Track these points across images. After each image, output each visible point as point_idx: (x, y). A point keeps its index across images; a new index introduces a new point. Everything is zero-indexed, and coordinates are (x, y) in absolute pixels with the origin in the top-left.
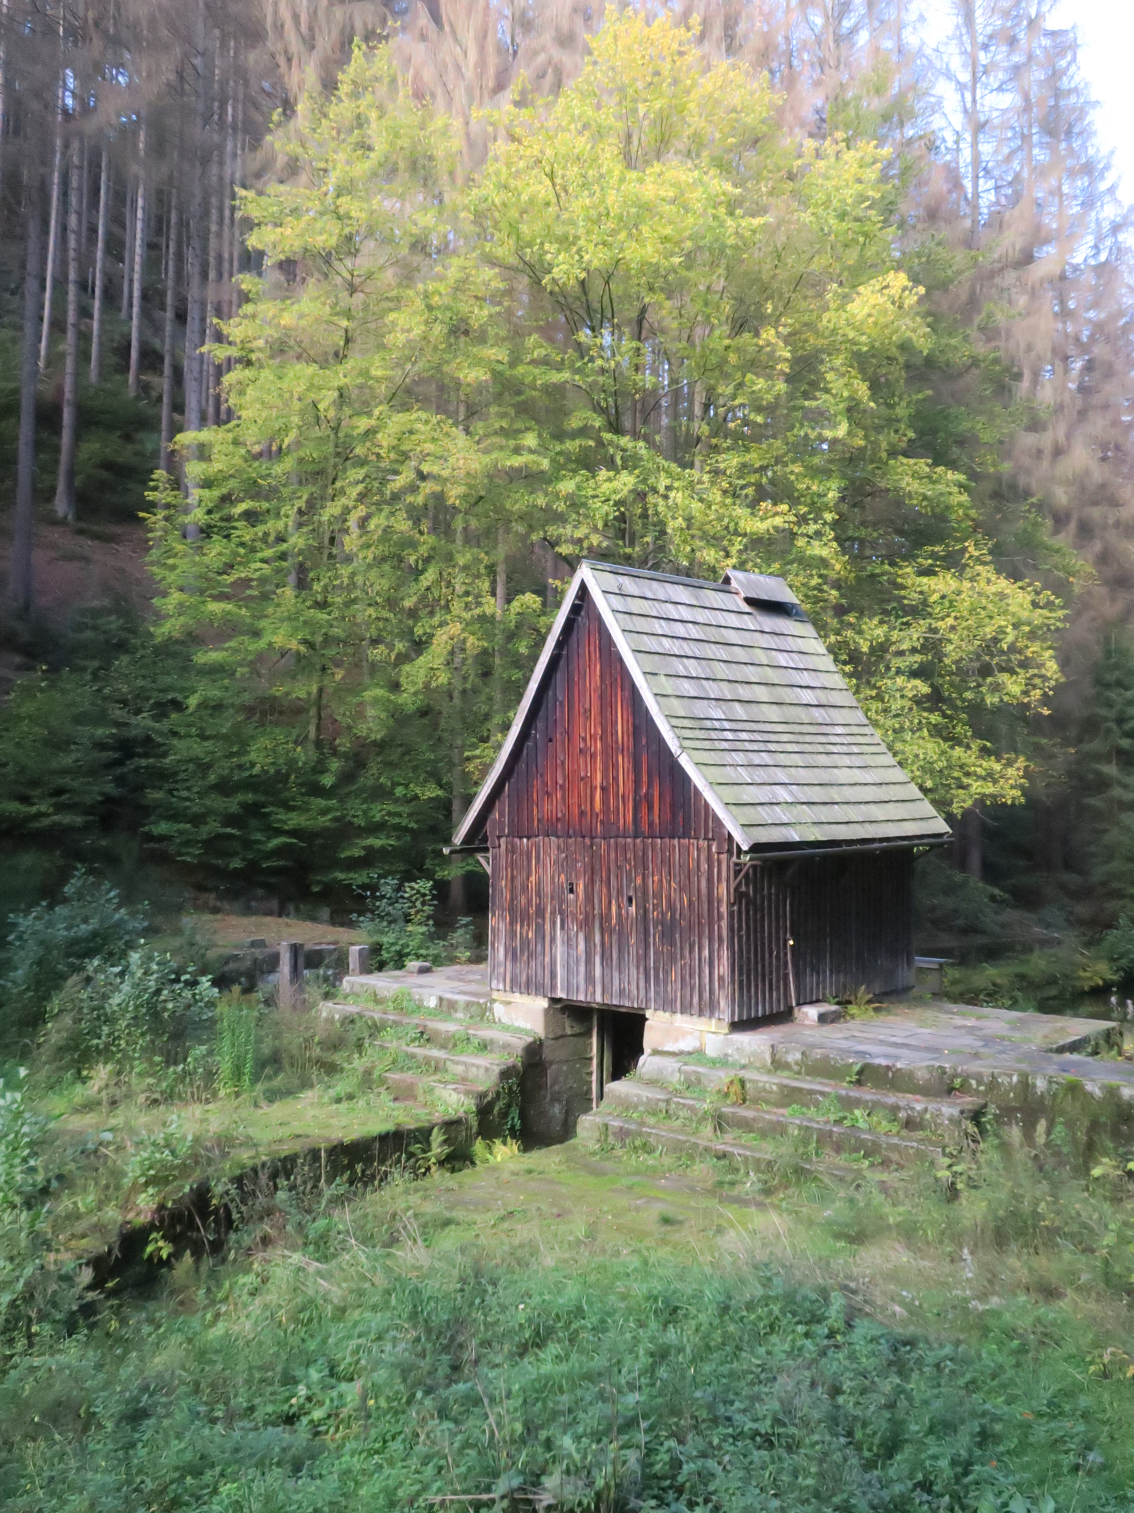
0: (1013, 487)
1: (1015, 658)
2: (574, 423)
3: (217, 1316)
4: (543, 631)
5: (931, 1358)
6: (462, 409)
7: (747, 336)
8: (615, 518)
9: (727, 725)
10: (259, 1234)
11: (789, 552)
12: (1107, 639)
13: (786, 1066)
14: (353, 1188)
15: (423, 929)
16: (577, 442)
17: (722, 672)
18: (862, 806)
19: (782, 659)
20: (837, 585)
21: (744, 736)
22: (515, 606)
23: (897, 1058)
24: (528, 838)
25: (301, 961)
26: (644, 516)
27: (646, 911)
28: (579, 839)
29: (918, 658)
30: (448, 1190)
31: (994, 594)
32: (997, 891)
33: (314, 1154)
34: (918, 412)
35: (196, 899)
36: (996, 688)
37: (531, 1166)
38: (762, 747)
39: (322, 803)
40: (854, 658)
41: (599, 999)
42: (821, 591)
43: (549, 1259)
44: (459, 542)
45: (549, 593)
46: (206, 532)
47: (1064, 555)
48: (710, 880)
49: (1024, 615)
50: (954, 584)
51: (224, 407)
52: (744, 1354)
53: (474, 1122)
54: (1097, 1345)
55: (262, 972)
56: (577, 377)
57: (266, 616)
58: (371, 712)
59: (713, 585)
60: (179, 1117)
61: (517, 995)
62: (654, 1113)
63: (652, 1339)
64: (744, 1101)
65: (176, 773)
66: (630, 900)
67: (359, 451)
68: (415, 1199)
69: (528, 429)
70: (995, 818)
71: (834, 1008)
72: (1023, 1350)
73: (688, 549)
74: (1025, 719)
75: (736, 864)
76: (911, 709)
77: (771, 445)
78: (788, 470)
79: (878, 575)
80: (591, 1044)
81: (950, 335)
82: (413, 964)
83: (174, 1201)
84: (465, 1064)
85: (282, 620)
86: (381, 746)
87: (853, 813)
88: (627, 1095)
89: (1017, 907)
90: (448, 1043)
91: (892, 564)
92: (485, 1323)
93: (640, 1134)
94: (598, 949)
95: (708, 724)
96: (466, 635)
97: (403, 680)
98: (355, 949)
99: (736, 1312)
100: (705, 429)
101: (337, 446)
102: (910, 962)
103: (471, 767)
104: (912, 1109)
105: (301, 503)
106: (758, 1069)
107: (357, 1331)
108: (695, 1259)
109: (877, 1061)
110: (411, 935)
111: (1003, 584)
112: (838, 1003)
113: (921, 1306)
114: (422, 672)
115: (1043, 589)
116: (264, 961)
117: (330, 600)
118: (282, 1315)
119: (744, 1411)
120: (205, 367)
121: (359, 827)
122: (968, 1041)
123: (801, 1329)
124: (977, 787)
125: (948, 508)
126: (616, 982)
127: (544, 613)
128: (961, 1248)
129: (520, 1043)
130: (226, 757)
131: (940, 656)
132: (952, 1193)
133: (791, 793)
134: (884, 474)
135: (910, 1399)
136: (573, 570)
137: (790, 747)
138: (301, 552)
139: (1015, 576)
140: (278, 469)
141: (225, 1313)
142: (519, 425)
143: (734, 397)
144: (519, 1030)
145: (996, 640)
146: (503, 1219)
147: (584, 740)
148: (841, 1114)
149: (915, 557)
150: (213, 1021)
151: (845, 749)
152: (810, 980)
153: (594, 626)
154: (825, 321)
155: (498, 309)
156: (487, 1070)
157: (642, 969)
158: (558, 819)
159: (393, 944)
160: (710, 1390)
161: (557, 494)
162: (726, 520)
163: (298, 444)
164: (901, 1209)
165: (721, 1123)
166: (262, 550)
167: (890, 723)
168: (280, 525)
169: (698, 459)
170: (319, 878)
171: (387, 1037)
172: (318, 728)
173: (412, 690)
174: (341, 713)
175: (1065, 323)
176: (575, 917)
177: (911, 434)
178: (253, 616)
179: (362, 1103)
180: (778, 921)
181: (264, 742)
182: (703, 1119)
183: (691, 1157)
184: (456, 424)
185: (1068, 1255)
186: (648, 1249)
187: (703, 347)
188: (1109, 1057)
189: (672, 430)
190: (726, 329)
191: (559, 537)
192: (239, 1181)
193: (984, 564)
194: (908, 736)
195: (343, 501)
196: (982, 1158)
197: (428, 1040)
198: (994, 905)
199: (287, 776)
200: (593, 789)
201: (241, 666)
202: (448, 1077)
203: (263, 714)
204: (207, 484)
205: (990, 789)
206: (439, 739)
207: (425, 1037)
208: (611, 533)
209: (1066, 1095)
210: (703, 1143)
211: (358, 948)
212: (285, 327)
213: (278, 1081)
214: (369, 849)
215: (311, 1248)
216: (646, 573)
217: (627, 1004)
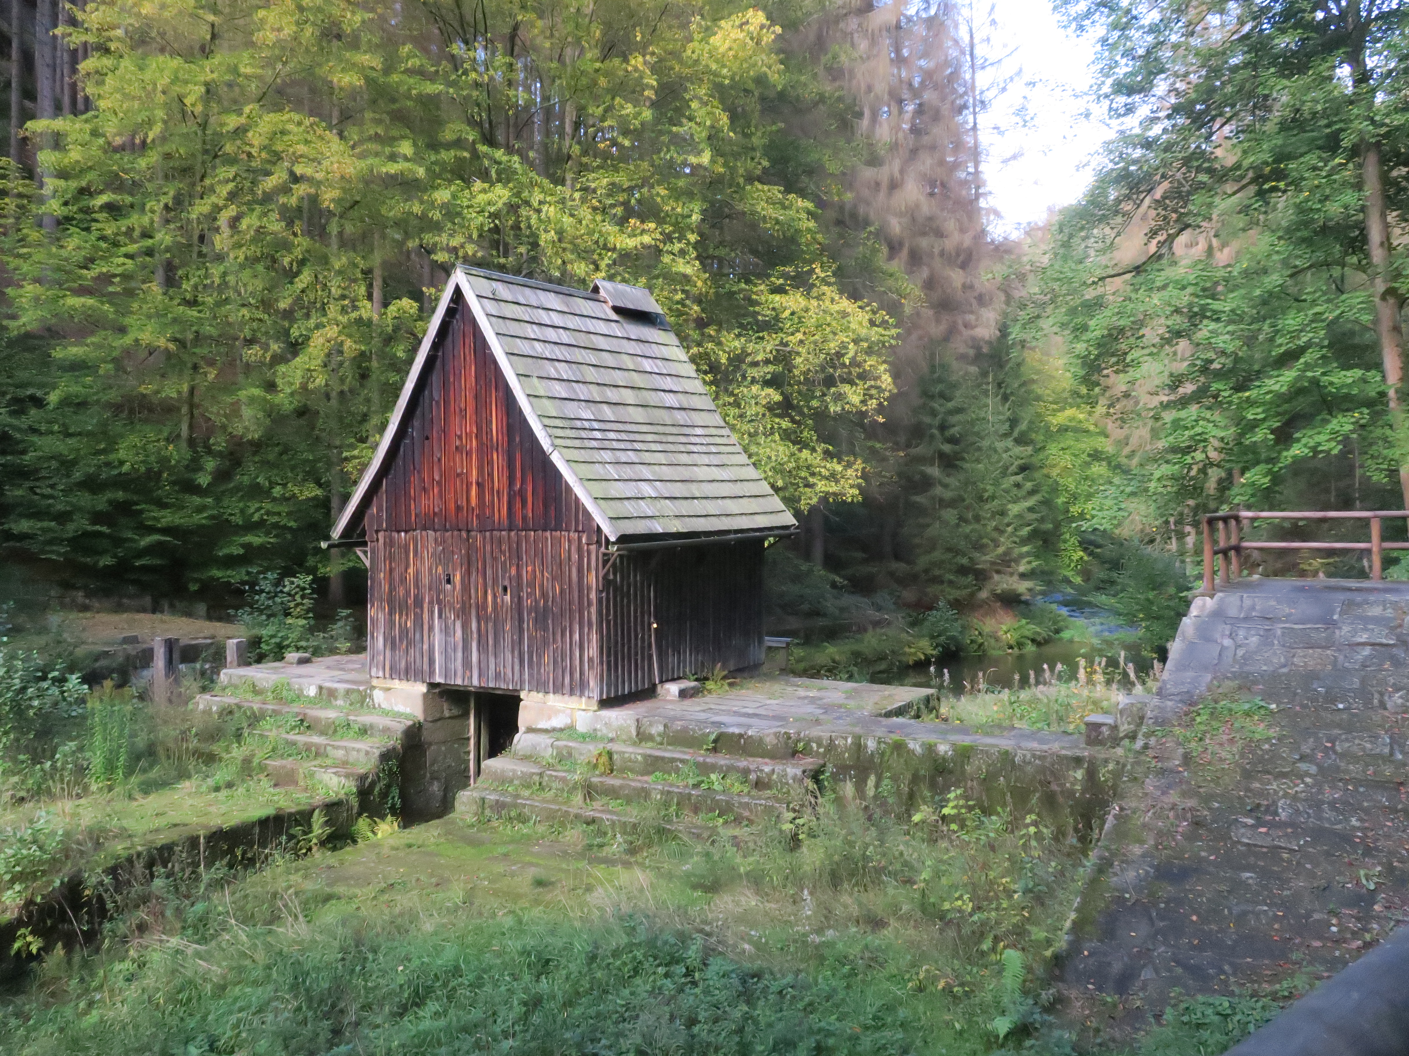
0: (854, 216)
1: (855, 371)
2: (448, 135)
3: (91, 1004)
4: (420, 336)
5: (775, 987)
6: (336, 113)
7: (617, 61)
8: (490, 230)
9: (596, 425)
10: (135, 922)
11: (655, 267)
12: (932, 355)
13: (650, 738)
14: (233, 871)
15: (302, 622)
16: (452, 153)
17: (591, 375)
18: (719, 501)
19: (647, 365)
20: (699, 301)
21: (612, 435)
22: (392, 309)
23: (749, 726)
24: (406, 532)
25: (176, 656)
26: (516, 227)
27: (520, 598)
28: (456, 533)
29: (771, 368)
30: (330, 867)
31: (838, 312)
32: (837, 579)
33: (193, 842)
34: (772, 141)
35: (61, 597)
36: (839, 397)
37: (410, 841)
38: (629, 446)
39: (197, 500)
40: (714, 368)
41: (475, 682)
42: (684, 305)
43: (428, 925)
44: (335, 247)
45: (426, 300)
46: (63, 222)
47: (897, 279)
48: (580, 570)
49: (863, 332)
50: (803, 302)
51: (80, 95)
52: (610, 997)
53: (354, 802)
54: (914, 965)
55: (136, 668)
56: (451, 90)
57: (132, 313)
58: (247, 412)
59: (584, 294)
60: (48, 813)
61: (397, 681)
62: (528, 787)
63: (525, 990)
64: (612, 771)
65: (37, 470)
66: (505, 589)
67: (229, 148)
68: (296, 878)
69: (403, 137)
70: (837, 513)
71: (693, 684)
72: (853, 973)
73: (560, 261)
74: (862, 425)
75: (604, 555)
76: (764, 415)
77: (639, 166)
78: (654, 192)
79: (735, 293)
80: (469, 725)
81: (800, 71)
82: (292, 656)
83: (43, 897)
84: (345, 748)
85: (149, 317)
86: (257, 446)
87: (711, 507)
88: (503, 771)
89: (853, 593)
90: (331, 729)
91: (748, 282)
92: (365, 987)
93: (515, 806)
94: (475, 635)
95: (579, 424)
96: (343, 338)
97: (279, 381)
98: (232, 643)
99: (602, 960)
100: (576, 149)
101: (204, 142)
102: (761, 642)
103: (349, 467)
104: (762, 771)
105: (167, 199)
106: (625, 741)
107: (238, 1005)
108: (566, 915)
109: (731, 730)
110: (290, 627)
111: (845, 304)
112: (696, 680)
113: (767, 943)
114: (299, 373)
115: (879, 309)
116: (136, 656)
117: (200, 299)
118: (160, 998)
119: (610, 1047)
120: (59, 53)
121: (237, 525)
122: (810, 709)
123: (661, 970)
124: (822, 486)
125: (798, 231)
126: (492, 666)
127: (420, 318)
128: (802, 890)
129: (399, 727)
130: (94, 454)
131: (789, 367)
132: (794, 842)
133: (655, 488)
134: (741, 199)
135: (756, 1023)
136: (448, 275)
137: (654, 447)
138: (168, 250)
139: (854, 296)
140: (142, 163)
141: (99, 1001)
142: (394, 133)
143: (603, 119)
144: (399, 715)
145: (839, 355)
146: (382, 891)
147: (460, 438)
148: (700, 779)
149: (769, 276)
150: (84, 717)
151: (704, 449)
152: (672, 660)
153: (469, 330)
154: (689, 52)
155: (371, 15)
156: (367, 753)
157: (516, 653)
158: (435, 514)
159: (272, 637)
160: (579, 1031)
161: (433, 203)
162: (596, 235)
163: (164, 139)
164: (751, 859)
165: (590, 791)
166: (126, 245)
167: (745, 427)
168: (146, 220)
169: (569, 176)
170: (195, 576)
171: (266, 725)
172: (191, 427)
173: (289, 391)
174: (215, 412)
175: (899, 69)
176: (452, 607)
177: (766, 163)
178: (116, 312)
179: (241, 790)
180: (643, 608)
181: (134, 439)
182: (575, 788)
183: (562, 824)
184: (330, 127)
185: (892, 890)
186: (522, 909)
187: (574, 67)
188: (928, 718)
189: (545, 146)
190: (596, 52)
191: (435, 245)
192: (112, 871)
193: (829, 284)
194: (762, 440)
195: (214, 199)
196: (821, 810)
197: (308, 727)
198: (835, 591)
199: (159, 473)
200: (469, 485)
201: (106, 362)
202: (329, 762)
203: (132, 411)
204: (63, 174)
205: (833, 488)
206: (318, 438)
207: (305, 724)
208: (486, 244)
209: (892, 753)
210: (573, 811)
211: (235, 641)
212: (146, 17)
213: (154, 773)
214: (247, 546)
215: (190, 931)
216: (519, 279)
217: (503, 686)
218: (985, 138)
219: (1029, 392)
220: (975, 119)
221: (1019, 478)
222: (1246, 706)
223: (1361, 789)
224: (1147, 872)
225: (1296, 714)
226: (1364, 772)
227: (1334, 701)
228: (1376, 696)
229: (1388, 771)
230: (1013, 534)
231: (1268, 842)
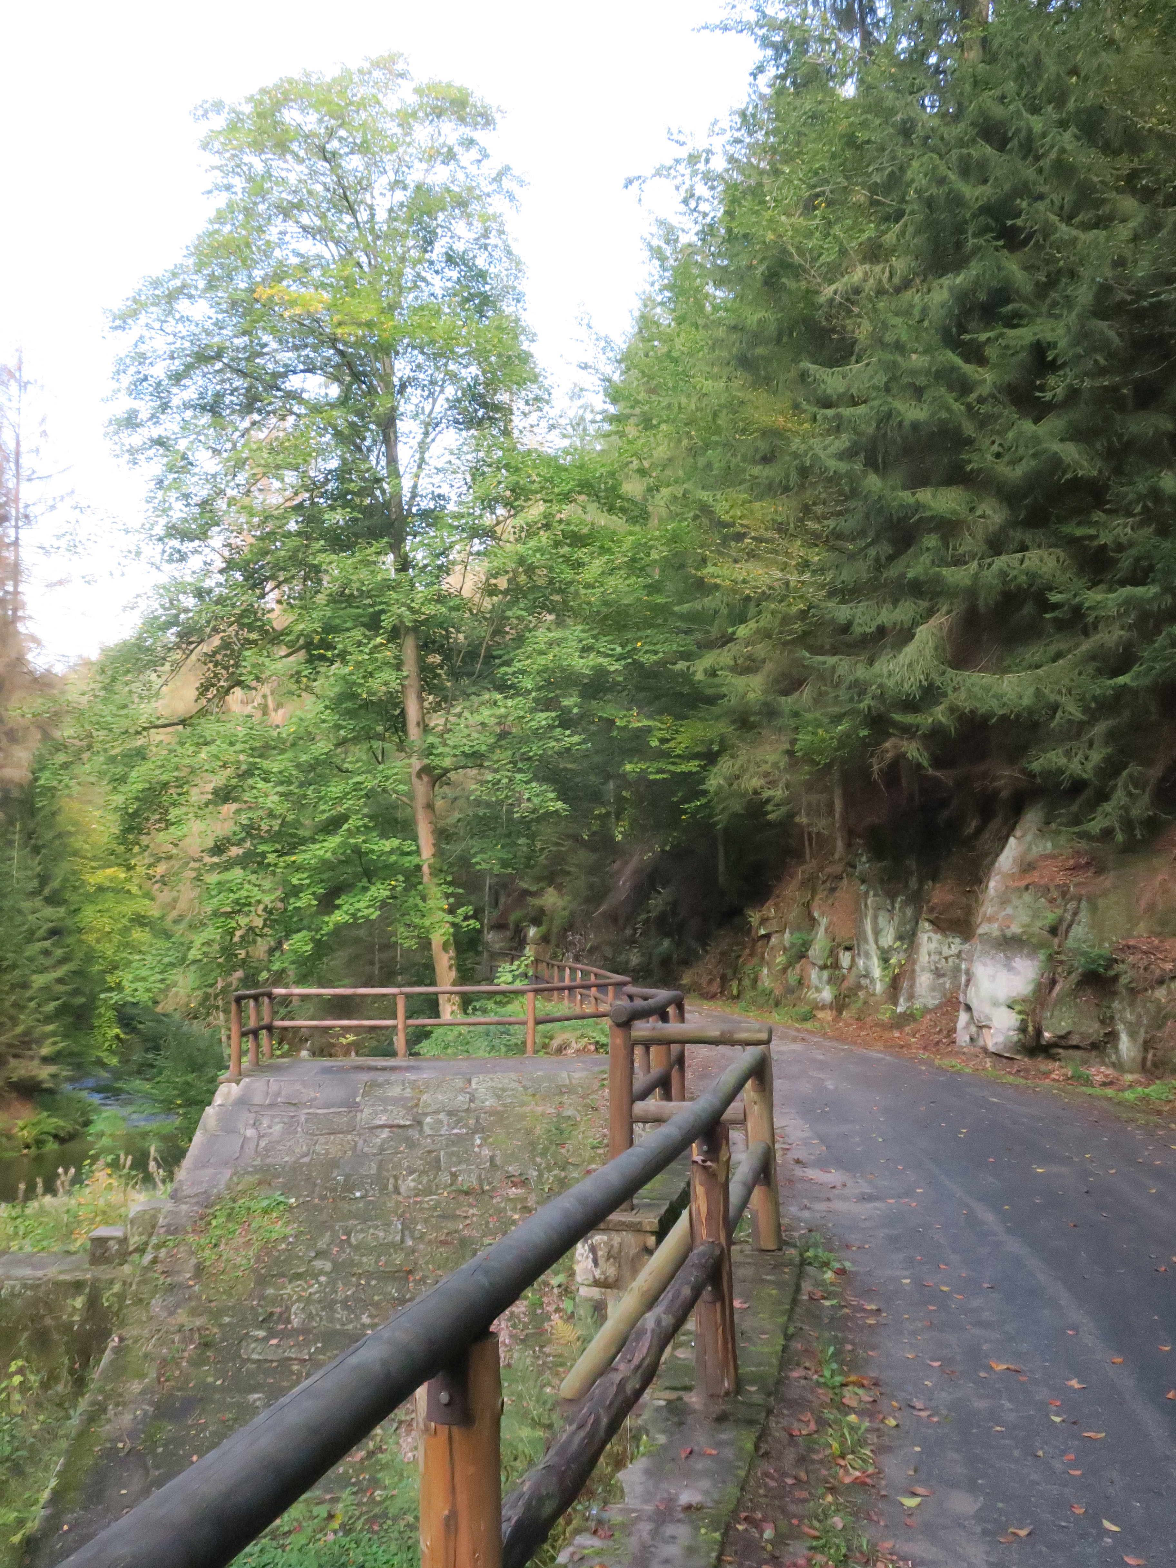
218: (28, 555)
219: (65, 846)
220: (17, 533)
221: (47, 944)
222: (265, 1203)
223: (373, 1283)
224: (145, 1413)
225: (315, 1207)
226: (376, 1262)
227: (351, 1190)
228: (392, 1180)
229: (398, 1259)
230: (36, 1010)
231: (280, 1354)
